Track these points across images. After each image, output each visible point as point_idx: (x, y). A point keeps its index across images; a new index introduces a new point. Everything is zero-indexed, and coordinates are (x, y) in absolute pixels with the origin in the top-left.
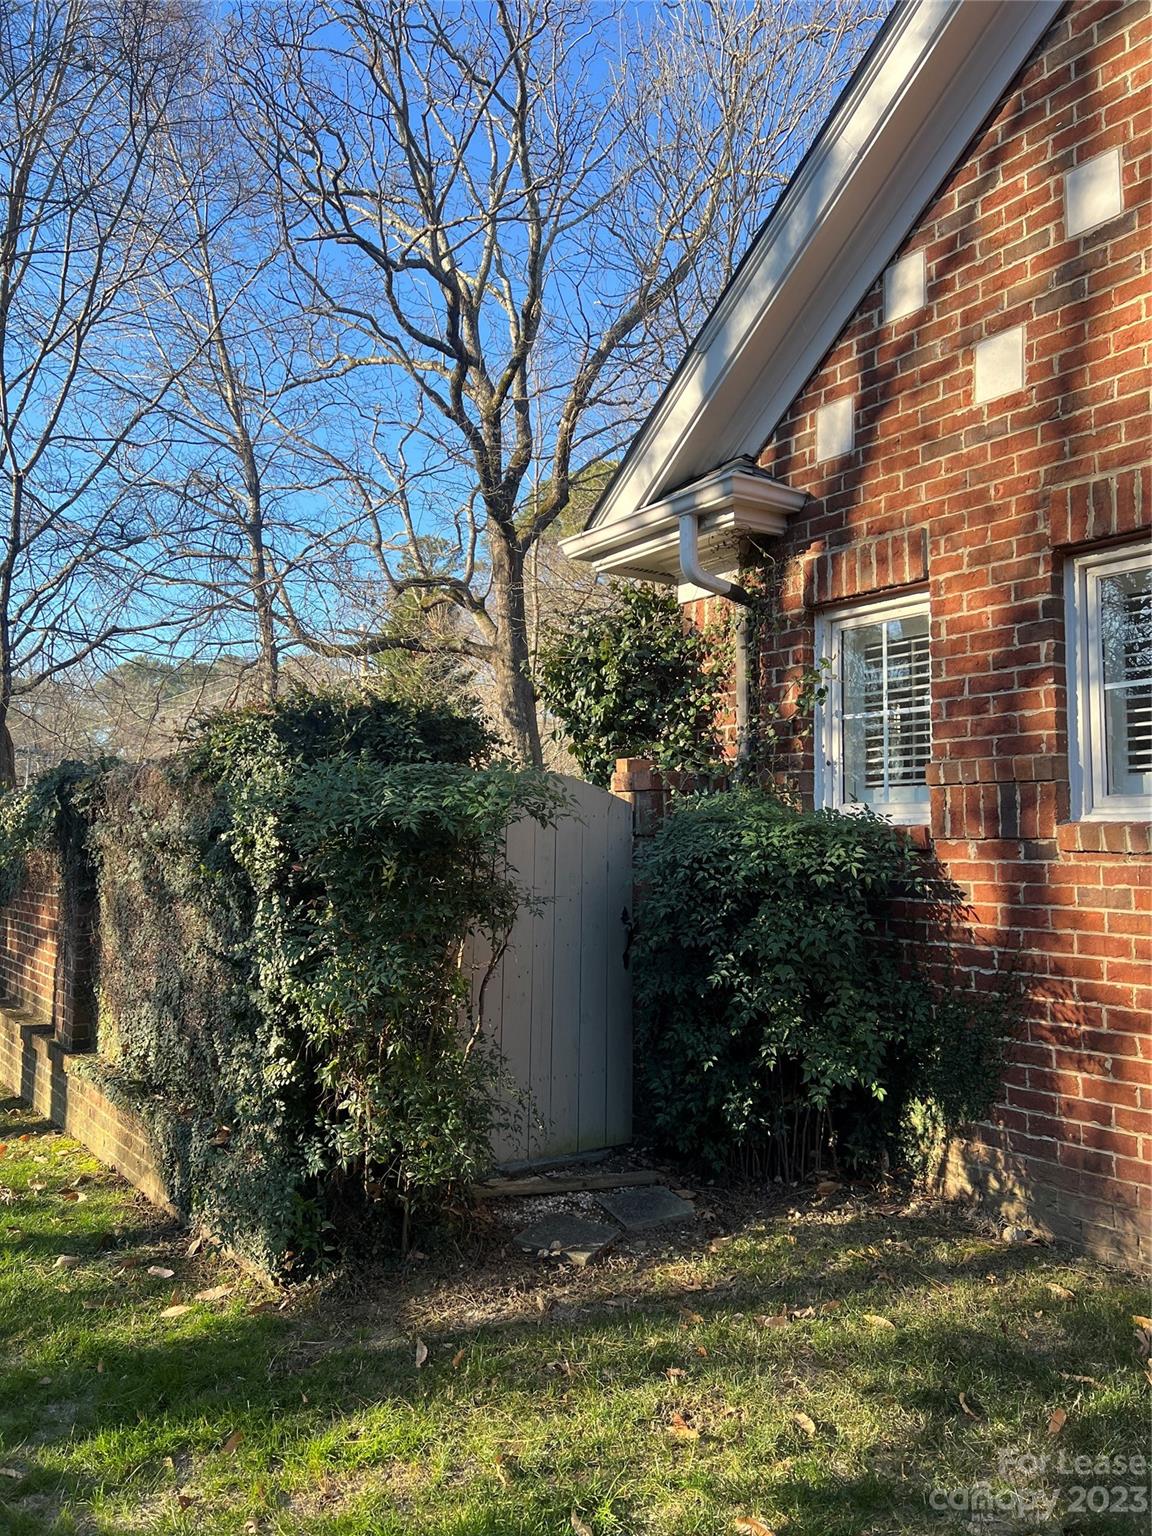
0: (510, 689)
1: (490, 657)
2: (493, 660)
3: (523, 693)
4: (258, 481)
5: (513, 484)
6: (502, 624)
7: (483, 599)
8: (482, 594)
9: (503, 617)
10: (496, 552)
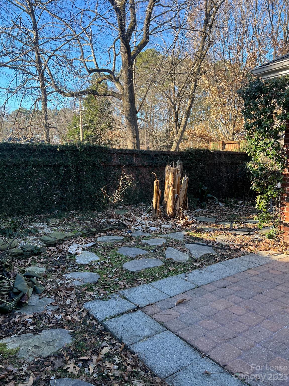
0: (128, 109)
1: (121, 98)
2: (122, 99)
3: (133, 110)
4: (36, 25)
5: (130, 35)
6: (125, 86)
7: (119, 78)
8: (118, 76)
9: (126, 83)
10: (123, 60)
